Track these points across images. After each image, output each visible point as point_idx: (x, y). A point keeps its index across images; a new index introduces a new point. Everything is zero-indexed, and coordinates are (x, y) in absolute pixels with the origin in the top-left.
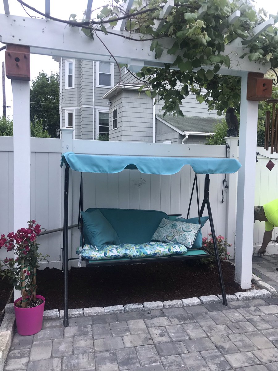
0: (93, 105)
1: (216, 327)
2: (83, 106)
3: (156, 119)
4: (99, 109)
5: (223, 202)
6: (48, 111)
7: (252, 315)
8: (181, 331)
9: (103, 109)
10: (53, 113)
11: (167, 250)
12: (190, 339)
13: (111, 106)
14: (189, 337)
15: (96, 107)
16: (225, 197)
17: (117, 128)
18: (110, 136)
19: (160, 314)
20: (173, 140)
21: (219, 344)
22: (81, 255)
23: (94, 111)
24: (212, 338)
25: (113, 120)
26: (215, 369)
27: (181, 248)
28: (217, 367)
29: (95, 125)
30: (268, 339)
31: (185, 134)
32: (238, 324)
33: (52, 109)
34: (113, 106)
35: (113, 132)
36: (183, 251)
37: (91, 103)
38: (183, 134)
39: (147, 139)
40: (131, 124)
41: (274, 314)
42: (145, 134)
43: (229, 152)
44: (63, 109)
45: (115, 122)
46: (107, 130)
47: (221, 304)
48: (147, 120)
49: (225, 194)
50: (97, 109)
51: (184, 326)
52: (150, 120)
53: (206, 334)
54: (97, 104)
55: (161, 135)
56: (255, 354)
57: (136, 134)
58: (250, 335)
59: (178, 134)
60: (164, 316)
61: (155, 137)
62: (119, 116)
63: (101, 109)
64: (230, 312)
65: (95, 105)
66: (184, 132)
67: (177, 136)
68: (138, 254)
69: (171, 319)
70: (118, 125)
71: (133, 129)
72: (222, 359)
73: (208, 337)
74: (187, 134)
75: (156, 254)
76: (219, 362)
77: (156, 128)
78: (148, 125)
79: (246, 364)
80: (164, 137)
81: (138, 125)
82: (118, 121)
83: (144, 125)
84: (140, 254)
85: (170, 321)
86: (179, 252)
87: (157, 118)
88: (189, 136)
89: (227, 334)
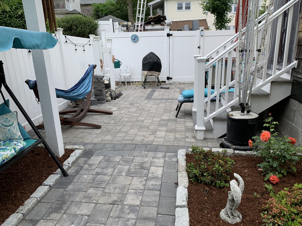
1: (90, 194)
7: (93, 170)
8: (74, 217)
11: (13, 151)
12: (89, 216)
14: (86, 215)
19: (31, 223)
21: (110, 201)
24: (99, 202)
26: (134, 216)
28: (132, 214)
30: (123, 176)
32: (96, 181)
41: (101, 161)
47: (64, 178)
51: (68, 212)
53: (92, 203)
56: (133, 188)
58: (113, 181)
60: (38, 221)
64: (79, 178)
69: (49, 218)
72: (127, 207)
73: (96, 204)
76: (129, 211)
79: (140, 197)
85: (51, 220)
89: (102, 192)
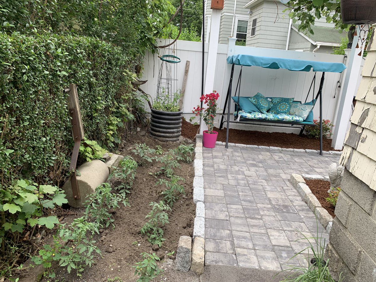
0: (234, 13)
1: (312, 161)
2: (225, 14)
3: (292, 29)
4: (239, 17)
5: (334, 97)
6: (189, 16)
9: (242, 17)
10: (193, 18)
11: (291, 118)
13: (251, 15)
15: (236, 15)
16: (337, 94)
17: (254, 36)
18: (247, 43)
20: (305, 49)
21: (311, 165)
22: (240, 115)
23: (234, 18)
24: (308, 163)
25: (251, 28)
26: (306, 170)
27: (300, 118)
29: (233, 32)
31: (317, 44)
33: (192, 15)
34: (253, 15)
35: (251, 39)
36: (300, 120)
37: (232, 11)
38: (314, 44)
39: (280, 47)
40: (268, 33)
42: (279, 42)
43: (346, 61)
44: (207, 16)
45: (253, 30)
46: (244, 36)
47: (319, 154)
48: (282, 30)
49: (337, 92)
50: (237, 17)
52: (285, 30)
53: (305, 161)
54: (237, 12)
55: (294, 44)
57: (271, 42)
59: (310, 44)
61: (289, 45)
62: (257, 24)
63: (241, 17)
64: (323, 158)
65: (235, 13)
66: (316, 42)
67: (310, 46)
68: (273, 118)
70: (256, 33)
71: (268, 37)
72: (311, 169)
74: (319, 44)
75: (284, 119)
76: (309, 169)
77: (290, 37)
78: (283, 34)
80: (296, 46)
81: (274, 33)
82: (256, 29)
83: (279, 34)
84: (275, 118)
86: (298, 121)
87: (293, 27)
88: (320, 46)
89: (317, 163)
